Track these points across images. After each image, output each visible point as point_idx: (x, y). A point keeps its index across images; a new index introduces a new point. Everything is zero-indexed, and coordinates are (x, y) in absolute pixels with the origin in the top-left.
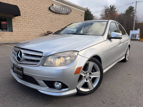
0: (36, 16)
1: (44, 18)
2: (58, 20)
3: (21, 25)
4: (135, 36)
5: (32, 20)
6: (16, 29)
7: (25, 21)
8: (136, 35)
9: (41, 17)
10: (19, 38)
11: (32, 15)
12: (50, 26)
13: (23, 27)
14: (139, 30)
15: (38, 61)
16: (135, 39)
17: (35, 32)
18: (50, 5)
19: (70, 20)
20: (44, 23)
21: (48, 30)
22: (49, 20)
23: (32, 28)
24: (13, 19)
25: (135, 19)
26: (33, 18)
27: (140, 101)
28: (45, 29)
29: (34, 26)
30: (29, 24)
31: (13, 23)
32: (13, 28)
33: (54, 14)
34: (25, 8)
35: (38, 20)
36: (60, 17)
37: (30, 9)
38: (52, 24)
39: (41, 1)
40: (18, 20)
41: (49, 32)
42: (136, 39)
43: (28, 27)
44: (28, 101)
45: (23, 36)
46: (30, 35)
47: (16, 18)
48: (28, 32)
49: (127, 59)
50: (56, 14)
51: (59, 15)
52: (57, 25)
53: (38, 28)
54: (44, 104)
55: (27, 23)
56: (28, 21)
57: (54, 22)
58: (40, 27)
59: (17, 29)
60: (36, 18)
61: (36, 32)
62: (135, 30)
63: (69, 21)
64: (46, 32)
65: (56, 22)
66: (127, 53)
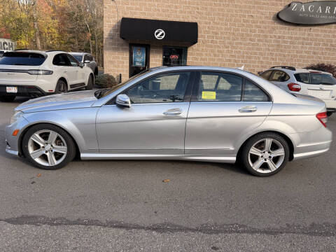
0: (237, 39)
1: (259, 40)
2: (303, 44)
5: (227, 47)
7: (212, 51)
9: (250, 40)
11: (229, 38)
12: (272, 59)
18: (280, 8)
26: (231, 44)
28: (258, 66)
29: (230, 60)
30: (218, 56)
31: (188, 56)
33: (292, 27)
34: (216, 26)
35: (241, 48)
36: (309, 34)
37: (226, 25)
38: (280, 55)
39: (256, 3)
40: (199, 51)
50: (298, 28)
51: (308, 28)
55: (215, 55)
56: (218, 51)
57: (289, 47)
58: (245, 61)
60: (237, 44)
65: (294, 47)
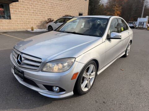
1: (44, 3)
2: (60, 6)
3: (19, 12)
4: (142, 24)
5: (31, 6)
6: (14, 16)
7: (24, 7)
8: (144, 23)
10: (18, 26)
12: (51, 13)
13: (21, 14)
14: (147, 17)
15: (38, 67)
16: (142, 27)
17: (34, 19)
19: (73, 5)
20: (44, 10)
21: (49, 18)
22: (50, 6)
23: (31, 15)
24: (10, 5)
25: (145, 4)
26: (32, 4)
27: (129, 101)
28: (46, 16)
29: (34, 13)
30: (28, 10)
31: (11, 10)
32: (11, 15)
36: (61, 3)
40: (16, 6)
41: (50, 19)
42: (144, 27)
43: (27, 14)
44: (29, 100)
45: (22, 24)
46: (30, 23)
47: (14, 4)
48: (27, 19)
49: (127, 54)
52: (58, 12)
53: (38, 15)
54: (43, 103)
55: (26, 9)
56: (27, 7)
57: (56, 7)
58: (40, 14)
59: (16, 16)
60: (35, 4)
61: (36, 20)
62: (143, 17)
63: (72, 7)
64: (47, 19)
65: (57, 8)
66: (128, 49)
